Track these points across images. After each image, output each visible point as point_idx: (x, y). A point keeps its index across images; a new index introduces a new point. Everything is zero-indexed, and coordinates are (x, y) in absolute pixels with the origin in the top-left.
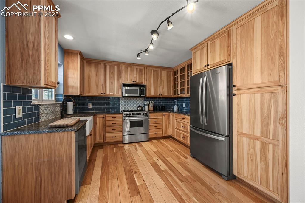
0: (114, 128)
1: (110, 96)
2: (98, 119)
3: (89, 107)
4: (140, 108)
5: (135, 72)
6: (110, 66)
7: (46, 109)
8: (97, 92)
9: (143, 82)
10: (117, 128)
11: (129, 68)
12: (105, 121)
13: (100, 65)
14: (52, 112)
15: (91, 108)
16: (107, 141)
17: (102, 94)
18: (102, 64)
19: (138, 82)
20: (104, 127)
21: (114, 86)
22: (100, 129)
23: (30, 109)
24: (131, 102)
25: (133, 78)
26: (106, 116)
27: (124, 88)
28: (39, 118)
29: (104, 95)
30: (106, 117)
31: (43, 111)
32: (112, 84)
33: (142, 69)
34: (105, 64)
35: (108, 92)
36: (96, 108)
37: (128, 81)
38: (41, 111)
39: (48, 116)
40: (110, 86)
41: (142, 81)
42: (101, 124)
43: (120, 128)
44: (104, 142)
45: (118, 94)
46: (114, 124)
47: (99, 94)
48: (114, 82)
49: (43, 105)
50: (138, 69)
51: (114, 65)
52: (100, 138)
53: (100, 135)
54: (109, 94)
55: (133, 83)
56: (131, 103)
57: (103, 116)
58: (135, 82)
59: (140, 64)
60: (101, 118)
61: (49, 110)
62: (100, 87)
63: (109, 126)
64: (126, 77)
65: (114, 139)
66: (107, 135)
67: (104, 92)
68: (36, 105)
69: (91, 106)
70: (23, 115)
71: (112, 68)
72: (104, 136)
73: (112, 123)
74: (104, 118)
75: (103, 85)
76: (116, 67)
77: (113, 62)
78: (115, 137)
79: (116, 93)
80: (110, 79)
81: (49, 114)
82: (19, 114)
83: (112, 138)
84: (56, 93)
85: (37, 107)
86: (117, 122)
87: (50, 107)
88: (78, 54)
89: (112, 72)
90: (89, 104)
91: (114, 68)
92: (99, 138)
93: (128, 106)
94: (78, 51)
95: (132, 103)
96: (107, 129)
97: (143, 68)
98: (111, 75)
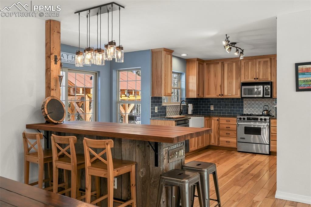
0: (229, 132)
1: (229, 97)
2: (213, 121)
3: (211, 109)
4: (266, 112)
5: (258, 66)
6: (228, 64)
7: (171, 108)
8: (216, 93)
9: (268, 79)
10: (232, 133)
11: (250, 63)
12: (219, 124)
13: (218, 65)
14: (175, 111)
15: (213, 110)
16: (221, 145)
17: (220, 95)
18: (220, 63)
19: (262, 79)
20: (218, 130)
21: (233, 86)
22: (215, 132)
23: (161, 109)
24: (257, 104)
25: (255, 75)
26: (220, 118)
27: (243, 87)
28: (166, 114)
29: (222, 96)
30: (220, 120)
31: (169, 110)
32: (230, 84)
33: (267, 61)
34: (223, 62)
35: (226, 93)
36: (218, 110)
37: (248, 79)
38: (167, 110)
39: (172, 114)
40: (228, 87)
41: (267, 76)
42: (215, 127)
43: (235, 133)
44: (218, 145)
45: (237, 95)
46: (228, 128)
47: (217, 95)
48: (233, 81)
49: (169, 106)
50: (262, 63)
51: (233, 62)
52: (215, 141)
53: (215, 138)
54: (228, 95)
55: (255, 80)
56: (257, 106)
57: (217, 118)
58: (257, 79)
59: (264, 56)
60: (216, 121)
61: (173, 110)
62: (219, 88)
63: (223, 129)
64: (246, 74)
65: (228, 144)
66: (221, 139)
67: (222, 94)
68: (164, 106)
69: (213, 108)
70: (158, 111)
71: (230, 66)
72: (218, 139)
73: (227, 126)
74: (218, 120)
75: (221, 86)
76: (234, 64)
77: (232, 58)
78: (229, 142)
79: (234, 94)
80: (228, 79)
81: (173, 113)
82: (156, 110)
83: (226, 143)
84: (181, 96)
85: (165, 108)
86: (231, 126)
87: (174, 108)
88: (195, 61)
89: (230, 71)
90: (211, 106)
91: (233, 65)
92: (213, 141)
93: (253, 110)
94: (195, 58)
95: (259, 106)
96: (221, 132)
97: (268, 59)
98: (229, 74)
